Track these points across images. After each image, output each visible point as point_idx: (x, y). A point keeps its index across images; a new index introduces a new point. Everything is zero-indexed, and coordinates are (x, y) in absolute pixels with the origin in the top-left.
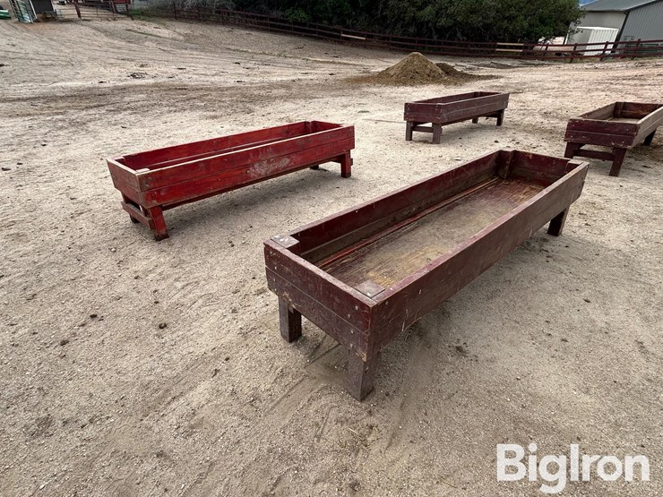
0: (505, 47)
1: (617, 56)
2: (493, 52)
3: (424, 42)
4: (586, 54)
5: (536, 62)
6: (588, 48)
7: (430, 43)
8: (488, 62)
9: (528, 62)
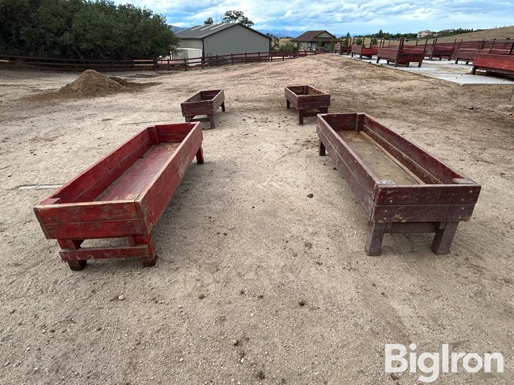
0: (140, 63)
1: (206, 66)
2: (132, 67)
3: (71, 62)
4: (190, 65)
5: (165, 71)
6: (190, 61)
7: (77, 62)
8: (134, 75)
9: (160, 72)
